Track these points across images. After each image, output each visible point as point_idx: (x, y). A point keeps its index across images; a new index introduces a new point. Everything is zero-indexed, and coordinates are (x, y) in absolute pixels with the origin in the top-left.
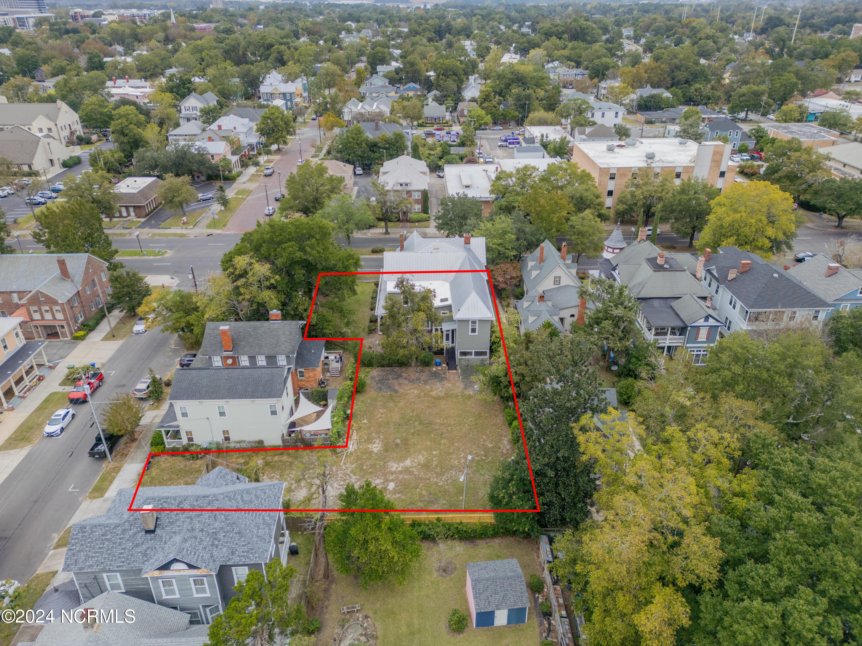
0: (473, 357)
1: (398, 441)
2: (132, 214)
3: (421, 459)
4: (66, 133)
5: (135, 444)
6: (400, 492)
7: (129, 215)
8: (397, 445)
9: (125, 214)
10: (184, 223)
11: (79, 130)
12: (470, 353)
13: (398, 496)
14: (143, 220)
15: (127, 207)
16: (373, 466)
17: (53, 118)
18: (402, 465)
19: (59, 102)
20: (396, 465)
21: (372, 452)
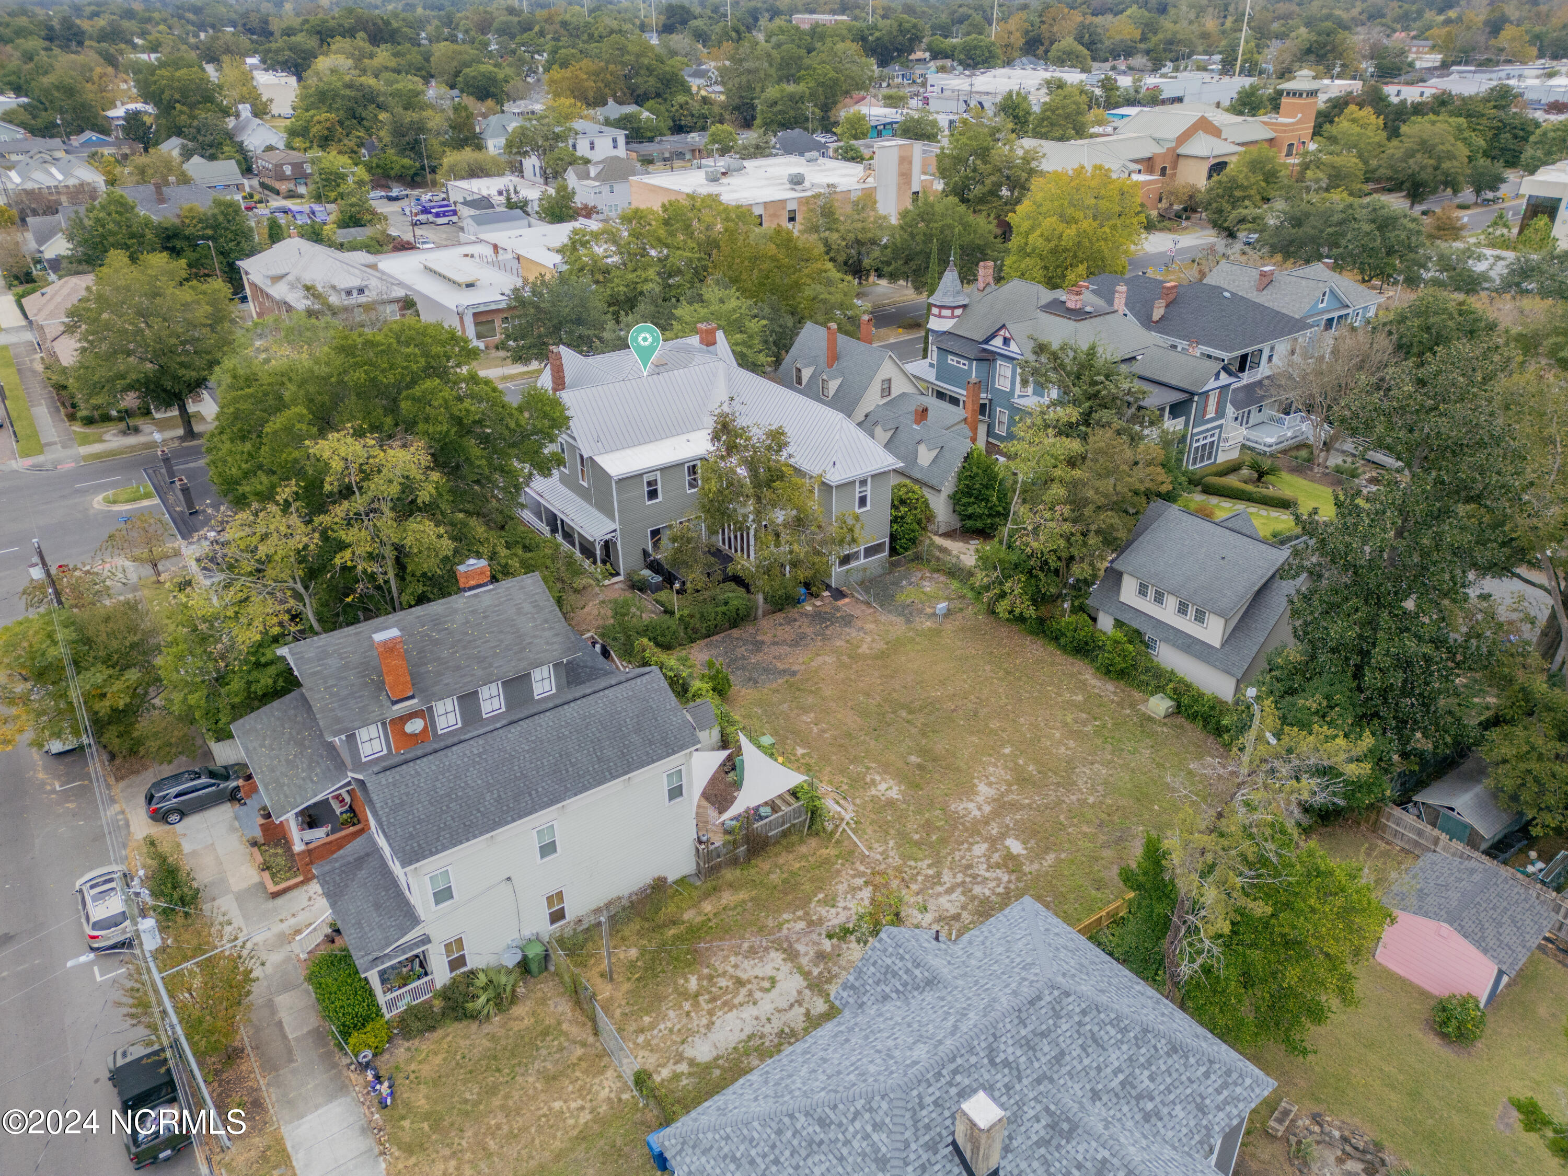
0: (862, 561)
1: (913, 759)
3: (998, 772)
5: (251, 1064)
6: (1047, 850)
8: (920, 767)
12: (855, 556)
13: (1050, 858)
16: (928, 826)
18: (980, 799)
20: (971, 806)
21: (891, 803)
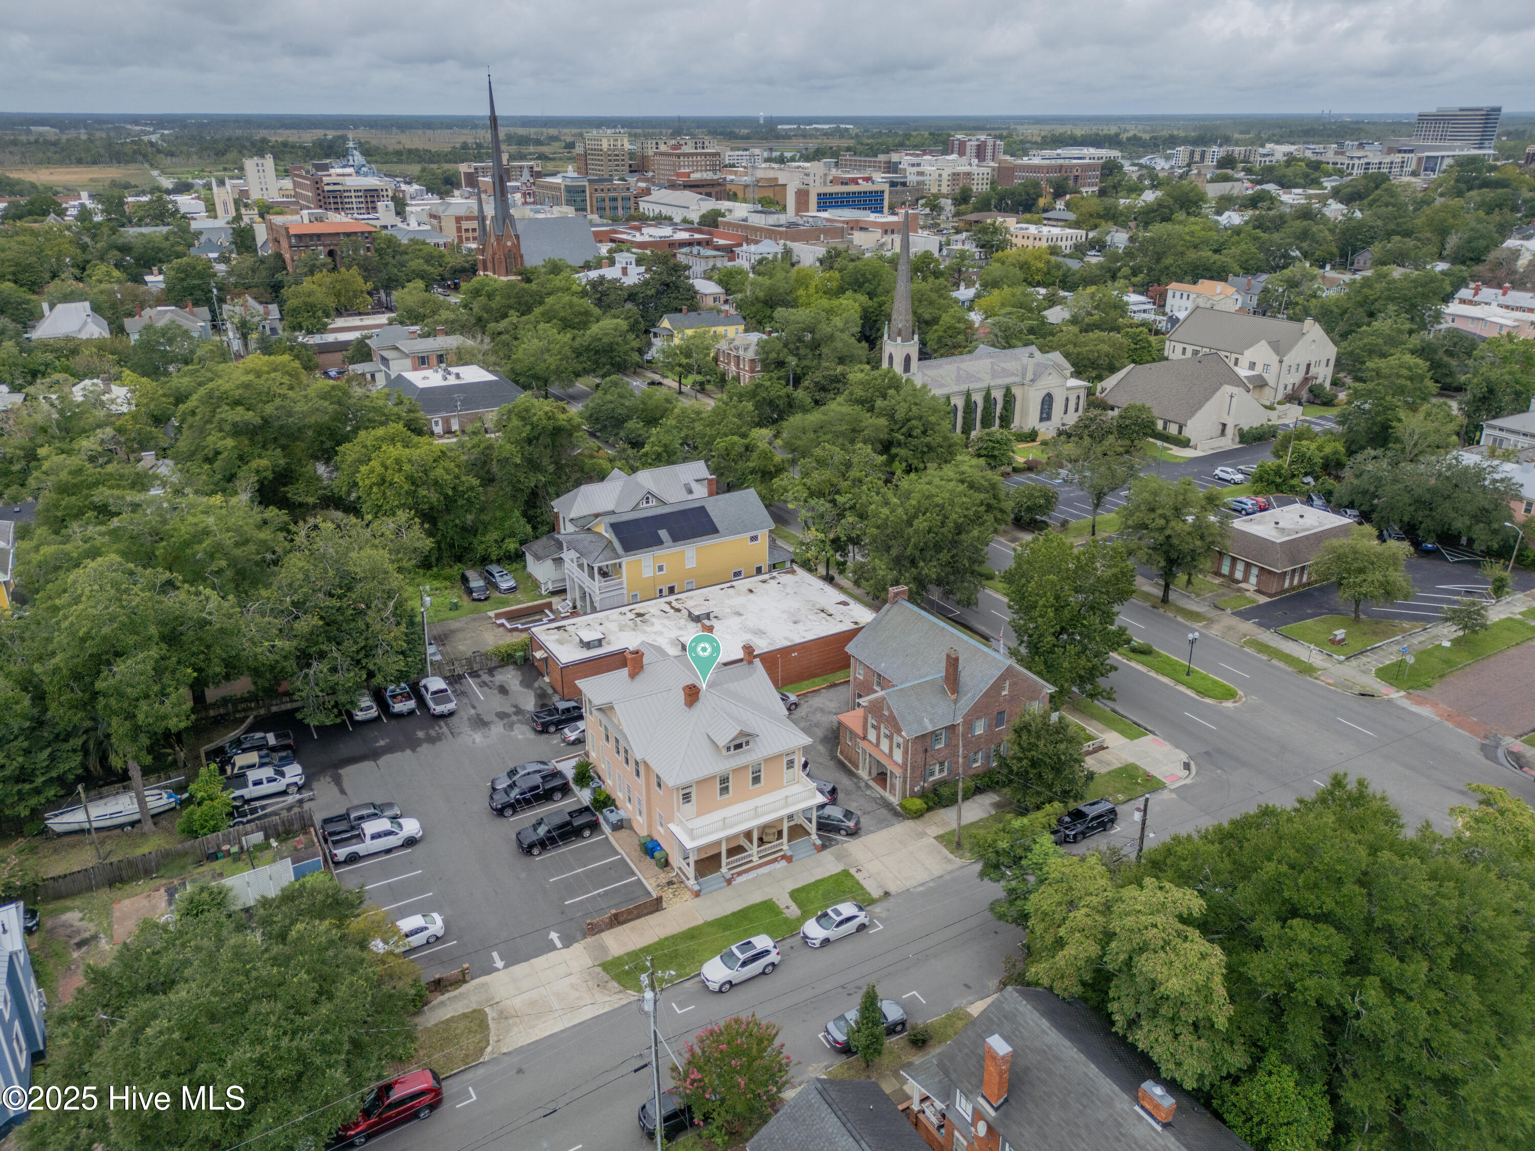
2: (1253, 580)
4: (1296, 378)
7: (1246, 579)
9: (1239, 575)
10: (1333, 642)
11: (1324, 375)
14: (1263, 600)
15: (1248, 565)
17: (1279, 348)
19: (1309, 322)
